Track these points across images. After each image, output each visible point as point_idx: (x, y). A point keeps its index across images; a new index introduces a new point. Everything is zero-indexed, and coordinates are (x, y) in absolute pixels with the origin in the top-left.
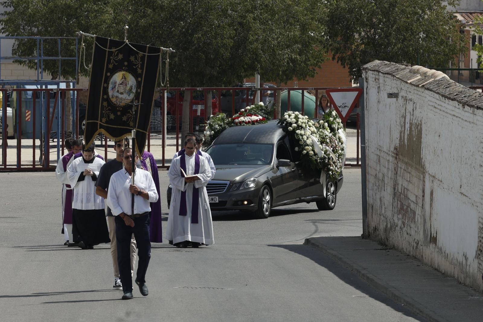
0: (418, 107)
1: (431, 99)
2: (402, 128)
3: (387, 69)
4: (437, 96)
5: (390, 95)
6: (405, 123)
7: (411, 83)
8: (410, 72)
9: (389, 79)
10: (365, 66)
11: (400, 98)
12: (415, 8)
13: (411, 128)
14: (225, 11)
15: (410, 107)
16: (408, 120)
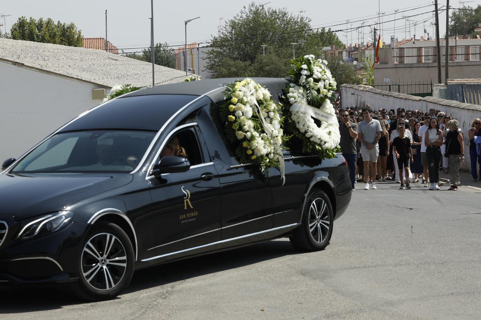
0: (363, 97)
1: (369, 94)
2: (356, 104)
3: (349, 86)
4: (372, 93)
5: (352, 94)
6: (358, 102)
7: (360, 90)
8: (358, 86)
9: (351, 89)
10: (341, 85)
11: (355, 95)
12: (343, 69)
13: (360, 104)
14: (285, 71)
15: (359, 97)
16: (359, 101)
